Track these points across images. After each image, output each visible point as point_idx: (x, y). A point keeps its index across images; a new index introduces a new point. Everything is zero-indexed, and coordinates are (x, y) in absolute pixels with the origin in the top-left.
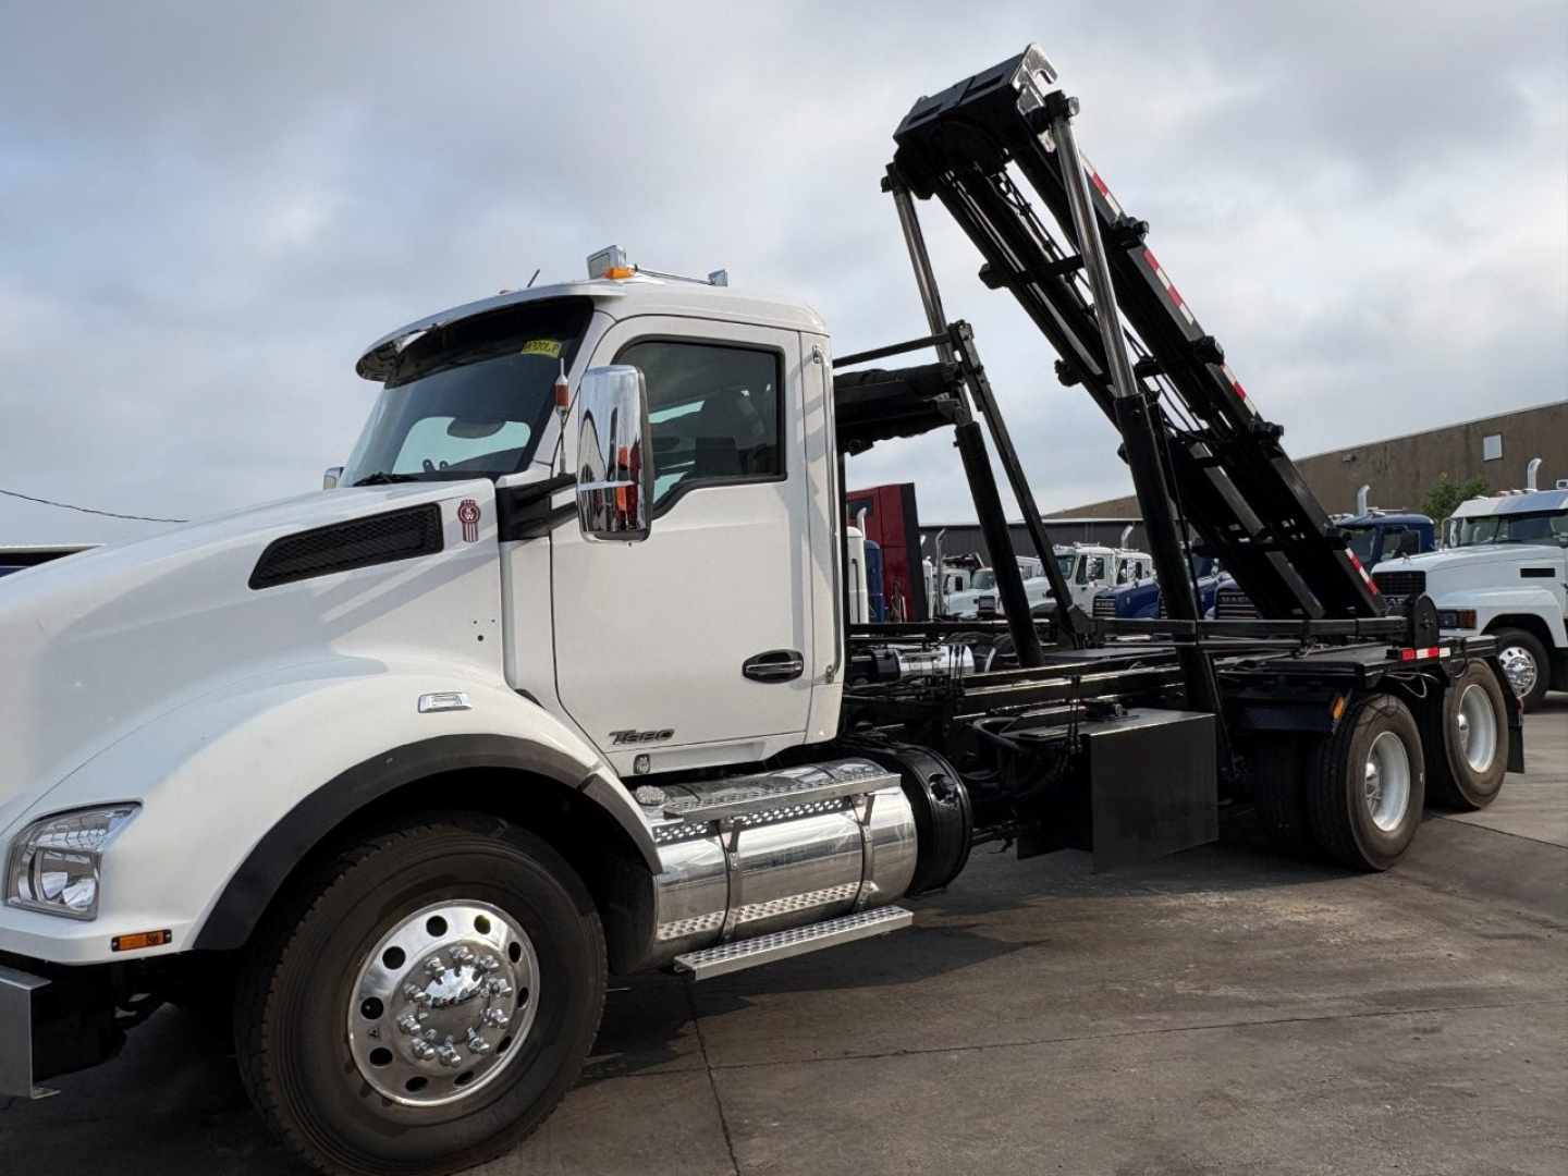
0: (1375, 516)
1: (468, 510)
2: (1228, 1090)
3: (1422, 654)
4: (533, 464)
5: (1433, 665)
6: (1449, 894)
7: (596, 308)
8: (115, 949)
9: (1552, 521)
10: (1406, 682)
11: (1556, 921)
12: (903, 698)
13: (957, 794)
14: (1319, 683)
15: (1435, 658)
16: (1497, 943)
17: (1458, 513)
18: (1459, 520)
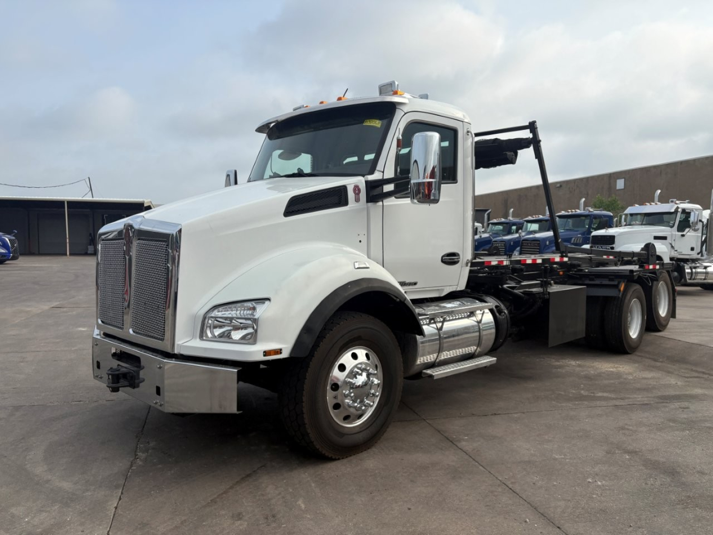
0: (590, 211)
1: (357, 189)
2: (626, 427)
3: (651, 267)
4: (376, 171)
5: (654, 272)
6: (662, 362)
7: (397, 107)
8: (264, 356)
9: (665, 216)
10: (645, 278)
11: (707, 372)
12: (481, 275)
13: (505, 313)
14: (613, 277)
15: (654, 269)
16: (691, 379)
17: (626, 212)
18: (626, 215)
